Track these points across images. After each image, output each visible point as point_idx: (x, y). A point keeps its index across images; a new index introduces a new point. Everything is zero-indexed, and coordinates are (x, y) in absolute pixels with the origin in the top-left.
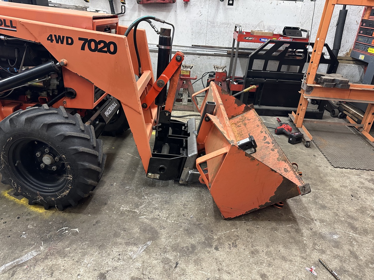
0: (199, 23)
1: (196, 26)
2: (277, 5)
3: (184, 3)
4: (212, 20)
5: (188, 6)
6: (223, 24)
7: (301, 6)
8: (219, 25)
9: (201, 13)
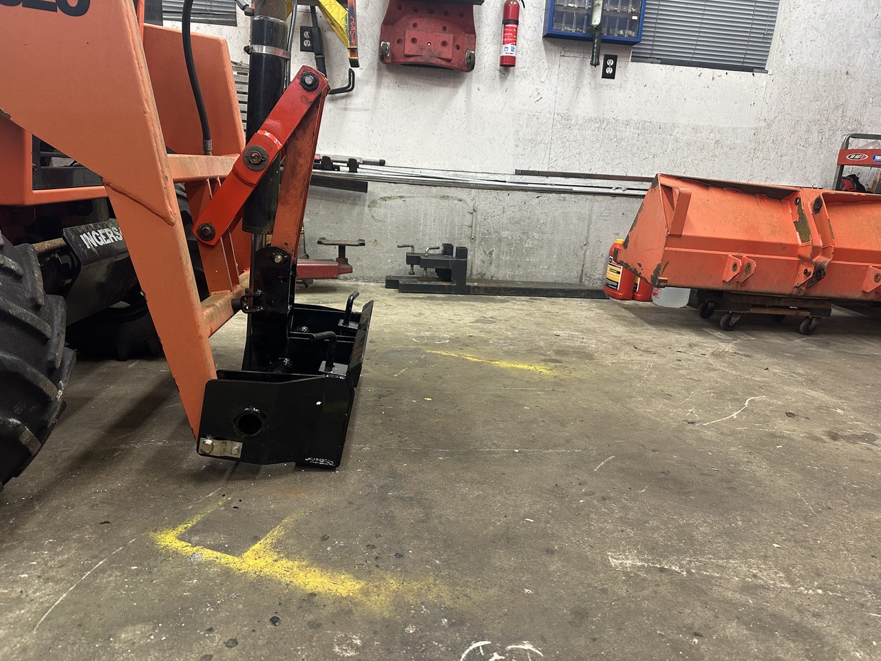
0: (535, 118)
1: (527, 126)
2: (713, 79)
3: (500, 71)
4: (566, 111)
5: (510, 77)
6: (590, 120)
7: (765, 82)
8: (581, 122)
9: (539, 93)
